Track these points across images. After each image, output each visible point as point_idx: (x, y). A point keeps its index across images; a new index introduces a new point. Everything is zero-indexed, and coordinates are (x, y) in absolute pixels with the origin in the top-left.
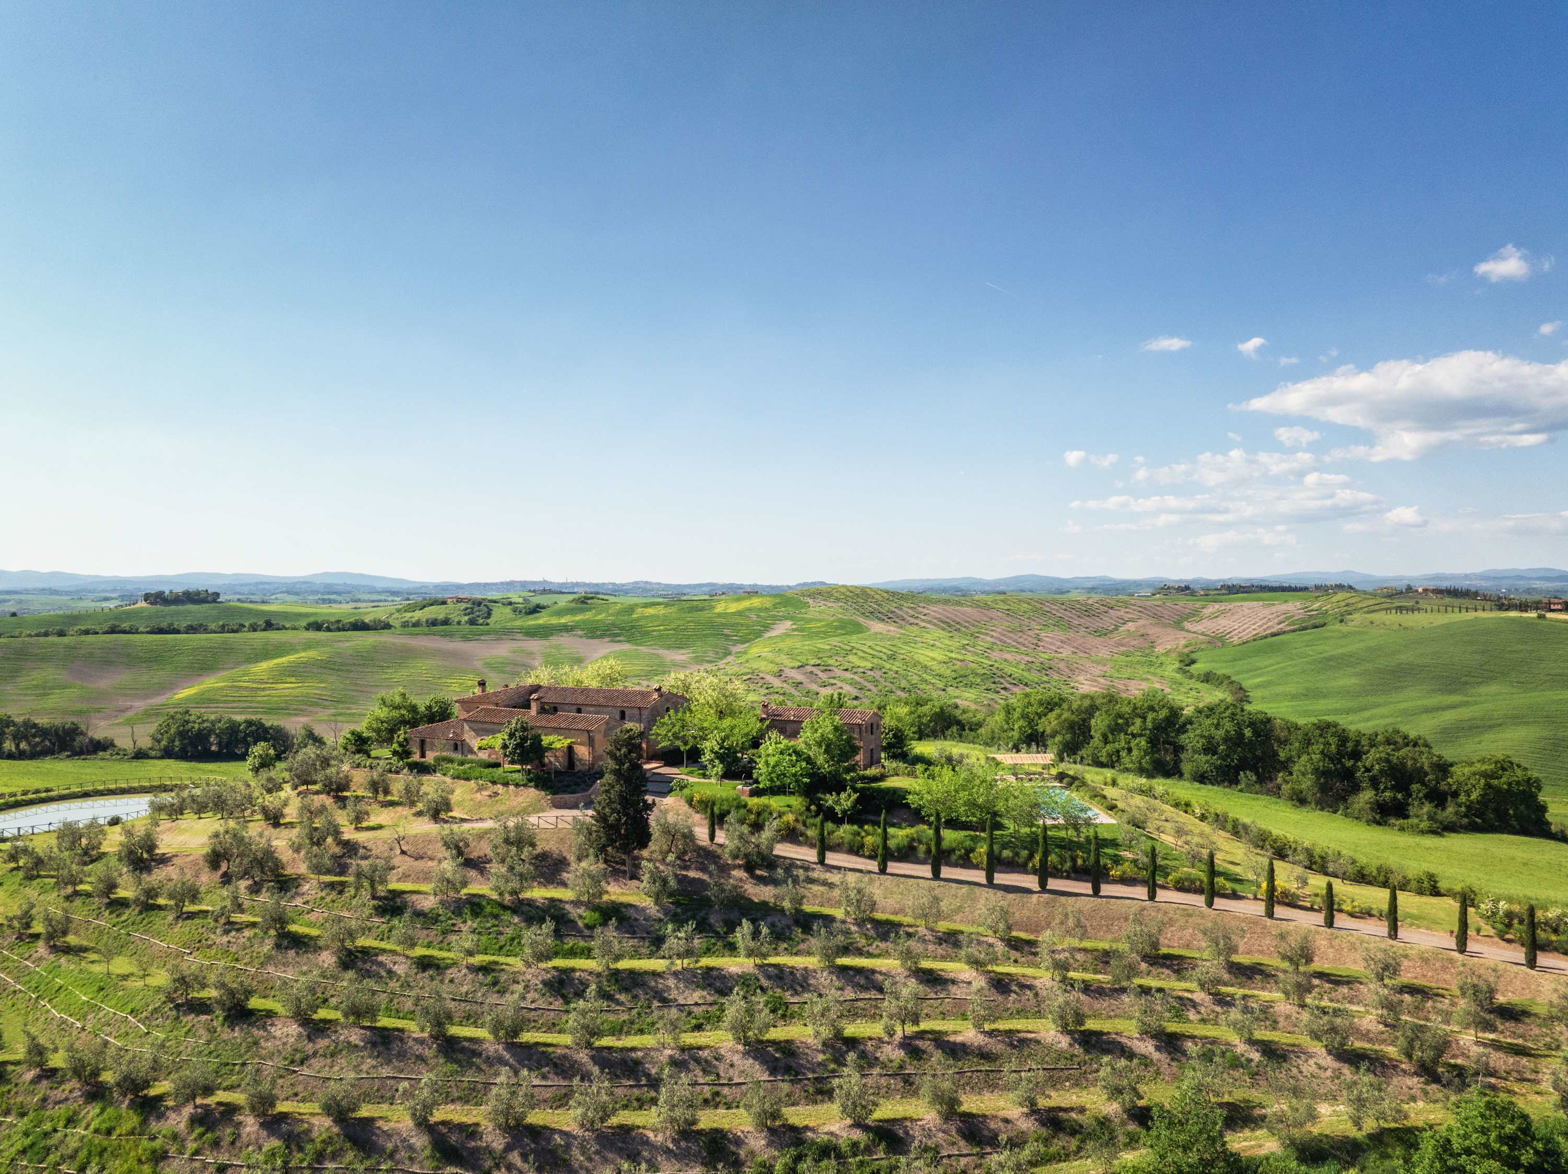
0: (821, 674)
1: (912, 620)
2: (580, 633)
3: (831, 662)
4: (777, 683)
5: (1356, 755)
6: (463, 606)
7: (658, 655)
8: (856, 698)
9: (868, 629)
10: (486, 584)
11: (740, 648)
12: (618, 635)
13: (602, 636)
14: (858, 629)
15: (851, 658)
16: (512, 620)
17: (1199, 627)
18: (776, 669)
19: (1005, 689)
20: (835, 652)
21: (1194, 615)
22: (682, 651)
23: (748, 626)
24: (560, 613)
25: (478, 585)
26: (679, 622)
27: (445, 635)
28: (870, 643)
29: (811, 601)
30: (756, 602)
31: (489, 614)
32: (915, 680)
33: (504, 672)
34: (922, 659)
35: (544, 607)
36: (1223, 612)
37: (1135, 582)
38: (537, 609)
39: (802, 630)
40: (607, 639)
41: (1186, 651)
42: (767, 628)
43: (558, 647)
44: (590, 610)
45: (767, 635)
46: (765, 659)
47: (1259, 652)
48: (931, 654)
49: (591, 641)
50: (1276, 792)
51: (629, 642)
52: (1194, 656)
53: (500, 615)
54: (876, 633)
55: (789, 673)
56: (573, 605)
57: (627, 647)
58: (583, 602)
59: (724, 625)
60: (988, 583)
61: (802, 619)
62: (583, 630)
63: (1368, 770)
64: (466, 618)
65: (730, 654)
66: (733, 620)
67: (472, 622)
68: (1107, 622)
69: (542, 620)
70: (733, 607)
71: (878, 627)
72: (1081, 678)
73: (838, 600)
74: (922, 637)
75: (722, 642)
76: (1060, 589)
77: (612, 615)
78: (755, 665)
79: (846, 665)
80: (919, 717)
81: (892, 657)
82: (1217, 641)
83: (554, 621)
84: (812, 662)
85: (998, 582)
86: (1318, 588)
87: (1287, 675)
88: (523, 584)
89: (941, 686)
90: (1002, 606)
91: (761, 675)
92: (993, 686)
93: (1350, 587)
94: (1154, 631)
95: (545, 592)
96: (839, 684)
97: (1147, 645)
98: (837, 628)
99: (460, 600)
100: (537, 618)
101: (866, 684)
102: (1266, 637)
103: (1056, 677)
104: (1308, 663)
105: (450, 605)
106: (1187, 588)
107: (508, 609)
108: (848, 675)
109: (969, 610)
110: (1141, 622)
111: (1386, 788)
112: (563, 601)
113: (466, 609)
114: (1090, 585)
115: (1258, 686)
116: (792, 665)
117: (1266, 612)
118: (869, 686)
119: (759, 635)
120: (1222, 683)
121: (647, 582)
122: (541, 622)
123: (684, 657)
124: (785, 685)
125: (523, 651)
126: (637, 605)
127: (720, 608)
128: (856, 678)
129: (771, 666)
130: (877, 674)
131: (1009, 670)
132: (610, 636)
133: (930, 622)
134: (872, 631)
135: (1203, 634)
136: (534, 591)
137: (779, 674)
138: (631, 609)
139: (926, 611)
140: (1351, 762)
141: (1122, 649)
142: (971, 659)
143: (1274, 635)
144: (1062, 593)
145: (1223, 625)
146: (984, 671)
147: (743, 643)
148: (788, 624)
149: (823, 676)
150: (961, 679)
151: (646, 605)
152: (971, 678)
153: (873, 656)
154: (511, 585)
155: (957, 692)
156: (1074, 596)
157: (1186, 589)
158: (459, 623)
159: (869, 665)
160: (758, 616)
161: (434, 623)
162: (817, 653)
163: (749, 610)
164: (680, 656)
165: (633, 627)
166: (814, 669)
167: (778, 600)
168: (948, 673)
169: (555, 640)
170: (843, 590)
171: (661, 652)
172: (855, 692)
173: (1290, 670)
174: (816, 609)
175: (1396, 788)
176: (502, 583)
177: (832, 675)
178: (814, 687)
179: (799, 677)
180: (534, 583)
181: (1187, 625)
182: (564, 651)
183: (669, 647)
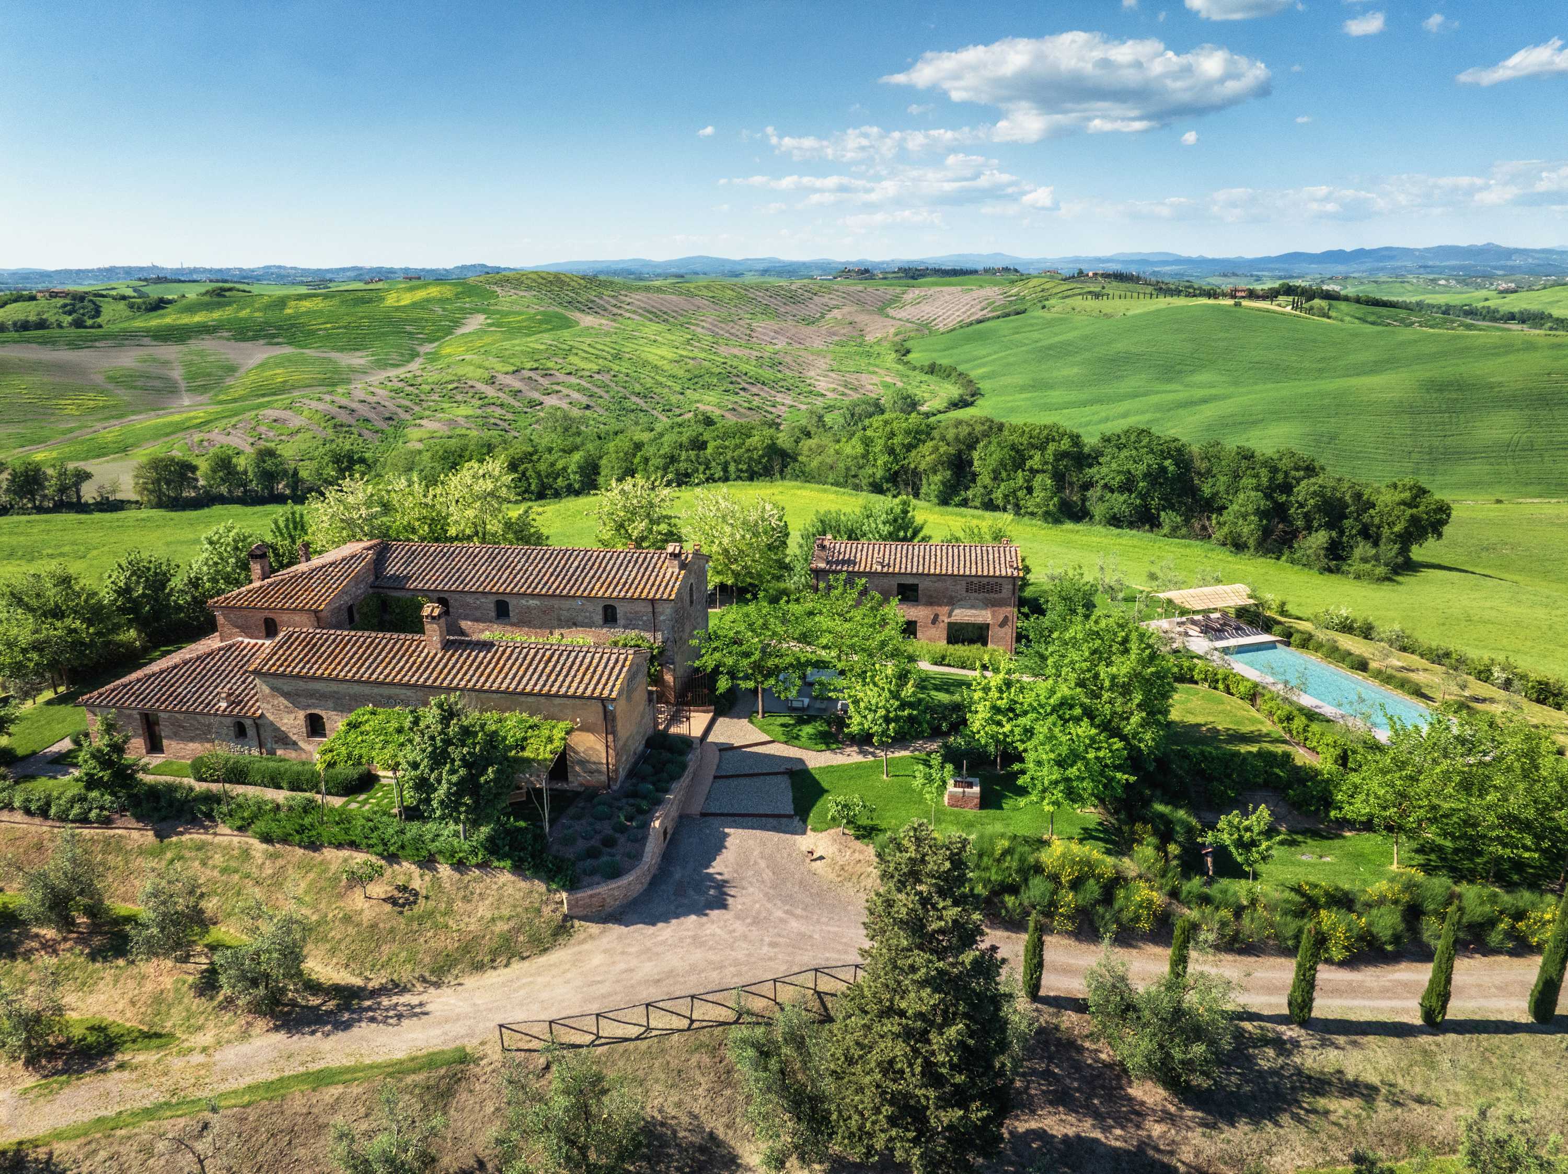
0: (541, 380)
1: (615, 311)
2: (226, 334)
3: (550, 364)
4: (490, 392)
5: (1287, 488)
6: (60, 302)
7: (330, 360)
8: (588, 407)
9: (578, 323)
10: (79, 272)
11: (429, 348)
12: (274, 336)
13: (254, 338)
14: (567, 324)
15: (572, 359)
16: (128, 319)
17: (902, 314)
18: (486, 375)
19: (744, 389)
20: (552, 351)
21: (895, 301)
22: (359, 354)
23: (434, 322)
24: (192, 308)
25: (68, 272)
26: (349, 319)
27: (44, 342)
28: (589, 341)
29: (498, 290)
30: (434, 291)
31: (97, 312)
32: (649, 382)
33: (135, 388)
34: (651, 358)
35: (170, 302)
36: (925, 298)
37: (804, 264)
38: (159, 305)
39: (499, 325)
40: (262, 342)
41: (897, 339)
42: (457, 323)
43: (201, 354)
44: (229, 304)
45: (460, 331)
46: (471, 363)
47: (969, 339)
48: (659, 352)
49: (242, 344)
50: (1205, 535)
51: (289, 344)
52: (908, 345)
53: (109, 311)
54: (588, 328)
55: (502, 379)
56: (207, 298)
57: (288, 350)
58: (219, 295)
59: (406, 321)
60: (658, 265)
61: (498, 312)
62: (229, 330)
63: (1301, 506)
64: (70, 319)
65: (418, 355)
66: (415, 314)
67: (78, 324)
68: (813, 309)
69: (169, 318)
70: (407, 299)
71: (588, 320)
72: (812, 373)
73: (529, 288)
74: (640, 331)
75: (406, 342)
76: (734, 272)
77: (259, 310)
78: (461, 371)
79: (569, 369)
80: (748, 450)
81: (617, 357)
82: (925, 328)
83: (186, 320)
84: (529, 365)
85: (669, 263)
86: (986, 271)
87: (1008, 364)
88: (128, 272)
89: (678, 389)
90: (705, 292)
91: (470, 383)
92: (731, 387)
93: (1016, 271)
94: (862, 318)
95: (160, 280)
96: (565, 391)
97: (855, 334)
98: (541, 322)
99: (54, 295)
100: (163, 316)
101: (596, 390)
102: (971, 324)
103: (789, 373)
104: (1027, 352)
105: (43, 301)
106: (867, 271)
107: (122, 305)
108: (573, 380)
109: (674, 297)
110: (846, 309)
111: (1320, 526)
112: (192, 293)
113: (65, 305)
114: (761, 267)
115: (983, 377)
116: (505, 369)
117: (967, 298)
118: (600, 392)
119: (449, 331)
120: (949, 375)
121: (280, 267)
122: (168, 320)
123: (362, 361)
124: (501, 394)
125: (154, 360)
126: (288, 297)
127: (391, 300)
128: (583, 383)
129: (480, 371)
130: (606, 378)
131: (744, 367)
132: (265, 336)
133: (635, 312)
134: (582, 325)
135: (908, 321)
136: (146, 280)
137: (492, 381)
138: (282, 302)
139: (628, 300)
140: (1284, 498)
141: (836, 338)
142: (703, 355)
143: (980, 322)
144: (737, 276)
145: (927, 311)
146: (719, 370)
147: (431, 341)
148: (481, 318)
149: (545, 382)
150: (696, 380)
151: (300, 297)
152: (706, 378)
153: (597, 357)
154: (111, 272)
155: (696, 396)
156: (750, 279)
157: (865, 273)
158: (60, 326)
159: (596, 368)
160: (444, 310)
161: (24, 326)
162: (532, 354)
163: (428, 300)
164: (358, 360)
165: (293, 326)
166: (532, 374)
167: (460, 289)
168: (681, 373)
169: (195, 345)
170: (534, 276)
171: (334, 355)
172: (585, 400)
173: (1011, 359)
174: (506, 298)
175: (1330, 526)
176: (99, 270)
177: (553, 380)
178: (536, 396)
179: (517, 385)
180: (142, 269)
181: (891, 312)
182: (211, 359)
183: (342, 350)
